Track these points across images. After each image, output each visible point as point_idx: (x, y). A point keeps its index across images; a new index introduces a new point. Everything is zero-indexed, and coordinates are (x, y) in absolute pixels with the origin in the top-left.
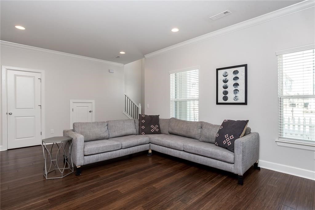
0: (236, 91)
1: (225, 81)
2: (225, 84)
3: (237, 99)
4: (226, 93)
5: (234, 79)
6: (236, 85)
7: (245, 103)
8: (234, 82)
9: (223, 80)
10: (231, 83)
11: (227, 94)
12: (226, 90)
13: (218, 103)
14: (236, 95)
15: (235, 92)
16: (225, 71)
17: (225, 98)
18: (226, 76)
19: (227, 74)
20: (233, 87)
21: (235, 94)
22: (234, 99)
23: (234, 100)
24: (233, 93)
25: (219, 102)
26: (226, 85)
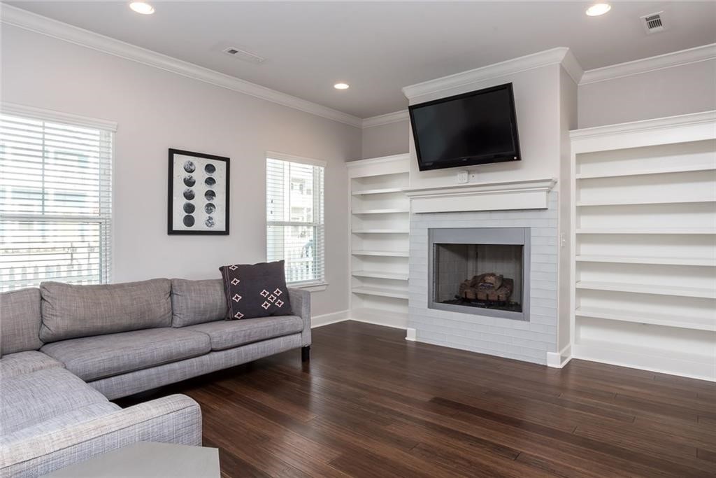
0: (210, 207)
1: (190, 183)
2: (189, 188)
3: (212, 224)
4: (190, 208)
5: (206, 182)
6: (210, 194)
7: (226, 233)
8: (207, 188)
9: (185, 179)
10: (200, 189)
11: (192, 212)
12: (192, 202)
13: (171, 232)
14: (211, 215)
15: (207, 209)
16: (188, 160)
17: (189, 221)
18: (192, 171)
19: (192, 168)
20: (205, 199)
21: (209, 213)
22: (206, 224)
23: (205, 226)
24: (204, 209)
25: (174, 229)
26: (191, 191)
